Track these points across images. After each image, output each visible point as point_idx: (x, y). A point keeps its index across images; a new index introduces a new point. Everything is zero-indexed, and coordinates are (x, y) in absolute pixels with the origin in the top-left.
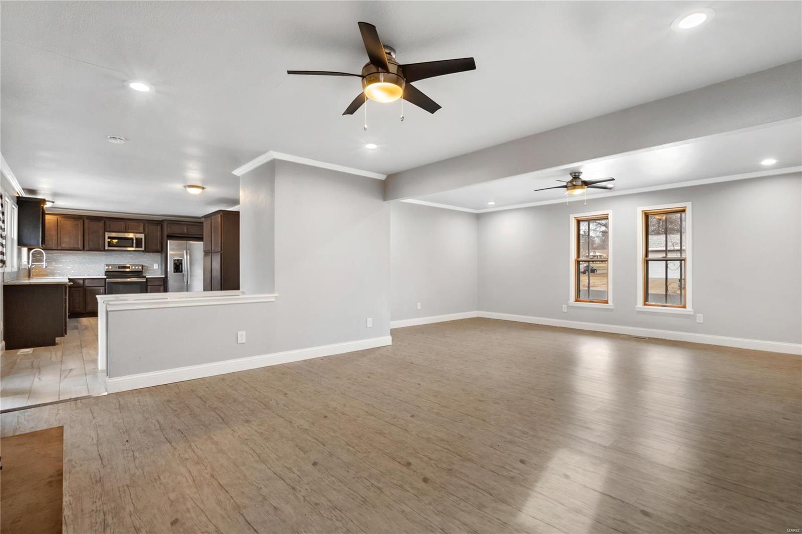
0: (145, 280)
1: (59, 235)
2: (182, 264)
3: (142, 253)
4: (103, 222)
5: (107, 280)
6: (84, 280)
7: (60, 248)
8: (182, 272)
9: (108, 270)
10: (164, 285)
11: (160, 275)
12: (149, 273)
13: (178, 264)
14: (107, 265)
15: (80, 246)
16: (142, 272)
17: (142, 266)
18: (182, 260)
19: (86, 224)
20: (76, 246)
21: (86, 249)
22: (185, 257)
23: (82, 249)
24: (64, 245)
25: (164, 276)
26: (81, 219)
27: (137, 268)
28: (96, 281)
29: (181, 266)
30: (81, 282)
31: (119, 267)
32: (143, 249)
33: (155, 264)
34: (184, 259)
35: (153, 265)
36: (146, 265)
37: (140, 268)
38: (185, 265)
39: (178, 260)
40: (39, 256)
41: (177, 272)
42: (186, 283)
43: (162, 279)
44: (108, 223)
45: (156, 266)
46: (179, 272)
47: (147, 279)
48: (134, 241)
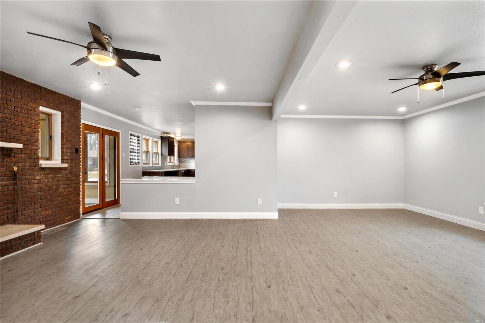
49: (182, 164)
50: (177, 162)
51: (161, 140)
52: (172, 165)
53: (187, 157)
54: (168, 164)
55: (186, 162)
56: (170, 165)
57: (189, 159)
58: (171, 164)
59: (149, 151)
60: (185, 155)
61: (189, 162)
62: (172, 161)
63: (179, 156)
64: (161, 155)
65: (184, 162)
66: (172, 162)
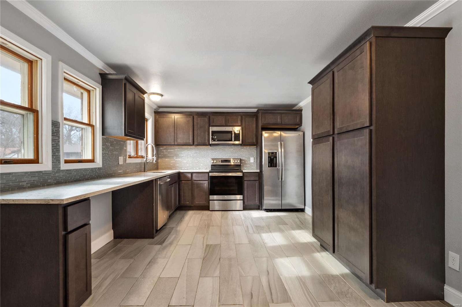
0: (242, 175)
1: (176, 131)
2: (276, 157)
3: (240, 147)
4: (208, 117)
5: (210, 174)
6: (192, 173)
7: (177, 144)
8: (276, 166)
9: (213, 164)
10: (259, 180)
11: (255, 169)
12: (246, 167)
13: (272, 157)
14: (213, 159)
15: (191, 141)
16: (240, 165)
17: (241, 160)
18: (276, 153)
19: (195, 120)
20: (188, 141)
21: (195, 143)
22: (280, 150)
23: (192, 144)
24: (180, 141)
25: (258, 171)
26: (192, 115)
27: (236, 161)
28: (202, 175)
29: (275, 159)
30: (190, 175)
31: (222, 161)
32: (240, 142)
33: (251, 158)
34: (278, 151)
35: (250, 158)
36: (244, 158)
37: (239, 161)
38: (280, 159)
39: (272, 153)
40: (165, 151)
41: (271, 166)
42: (280, 180)
43: (258, 174)
44: (212, 117)
45: (252, 160)
46: (274, 167)
47: (244, 173)
48: (233, 135)
49: (164, 159)
50: (153, 156)
51: (101, 86)
52: (140, 164)
53: (174, 145)
54: (129, 161)
55: (173, 157)
56: (136, 164)
57: (177, 149)
58: (139, 160)
59: (39, 109)
60: (171, 140)
61: (177, 156)
62: (141, 153)
63: (158, 143)
64: (103, 134)
65: (168, 157)
66: (142, 157)
